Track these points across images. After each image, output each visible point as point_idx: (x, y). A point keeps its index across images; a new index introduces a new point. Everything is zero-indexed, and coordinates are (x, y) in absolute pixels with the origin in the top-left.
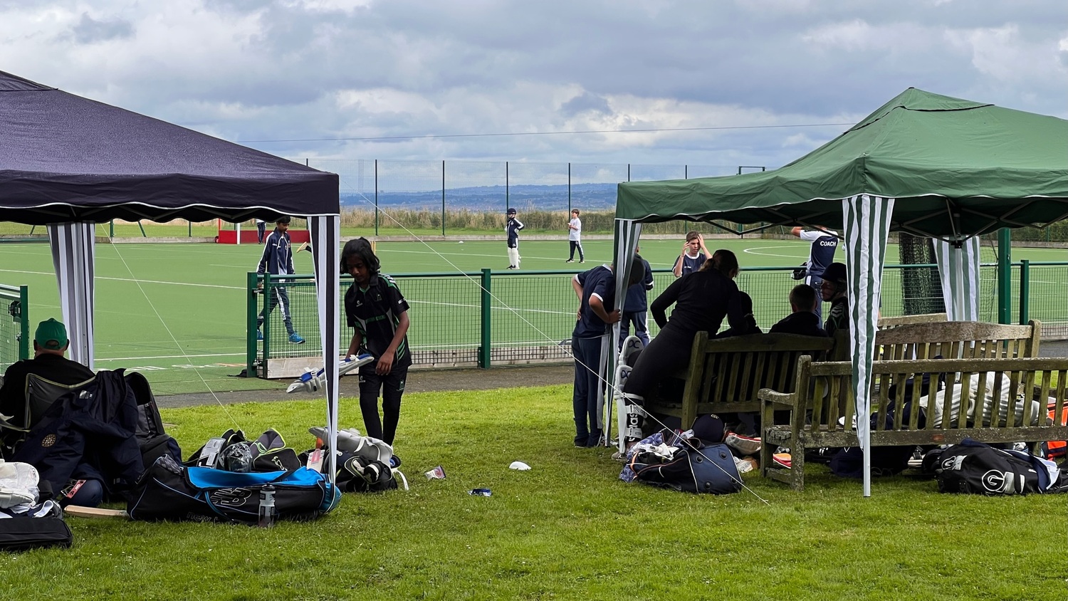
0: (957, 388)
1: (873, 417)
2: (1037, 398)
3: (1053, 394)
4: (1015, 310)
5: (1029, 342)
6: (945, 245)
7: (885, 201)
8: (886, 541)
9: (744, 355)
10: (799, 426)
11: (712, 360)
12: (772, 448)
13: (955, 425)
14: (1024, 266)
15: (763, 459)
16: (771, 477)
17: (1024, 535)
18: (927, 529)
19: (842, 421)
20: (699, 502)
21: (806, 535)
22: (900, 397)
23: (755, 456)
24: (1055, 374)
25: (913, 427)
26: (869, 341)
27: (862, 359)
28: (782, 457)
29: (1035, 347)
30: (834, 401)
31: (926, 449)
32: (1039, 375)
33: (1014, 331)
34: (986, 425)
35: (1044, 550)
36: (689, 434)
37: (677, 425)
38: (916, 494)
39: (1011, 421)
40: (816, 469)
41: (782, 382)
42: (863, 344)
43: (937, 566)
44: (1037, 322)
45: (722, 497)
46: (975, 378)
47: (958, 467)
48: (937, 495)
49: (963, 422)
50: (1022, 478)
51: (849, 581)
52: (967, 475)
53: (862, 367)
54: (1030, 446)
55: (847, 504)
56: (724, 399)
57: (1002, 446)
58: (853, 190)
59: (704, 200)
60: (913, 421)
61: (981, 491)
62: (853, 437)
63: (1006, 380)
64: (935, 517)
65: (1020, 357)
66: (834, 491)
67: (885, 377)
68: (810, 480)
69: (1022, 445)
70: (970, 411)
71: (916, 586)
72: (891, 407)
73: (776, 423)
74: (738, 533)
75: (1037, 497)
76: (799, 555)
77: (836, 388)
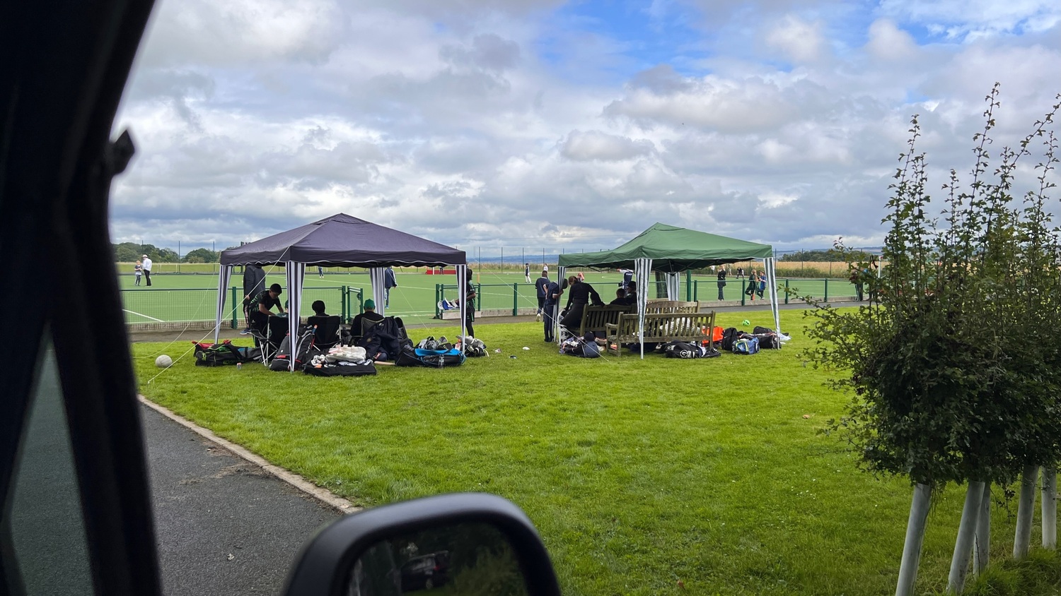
0: (672, 323)
1: (644, 332)
2: (699, 326)
3: (704, 325)
4: (692, 297)
5: (697, 308)
6: (669, 275)
7: (649, 260)
8: (648, 374)
9: (601, 312)
10: (619, 336)
11: (590, 313)
12: (610, 343)
13: (672, 335)
14: (695, 282)
15: (608, 346)
16: (610, 353)
17: (694, 372)
18: (662, 370)
19: (634, 334)
20: (586, 361)
21: (622, 372)
22: (653, 326)
23: (605, 345)
25: (658, 336)
26: (643, 307)
28: (613, 346)
29: (698, 309)
30: (631, 327)
31: (662, 343)
32: (699, 318)
33: (692, 304)
34: (682, 335)
35: (700, 377)
36: (583, 338)
37: (578, 335)
38: (658, 358)
39: (690, 334)
40: (625, 350)
41: (614, 320)
43: (665, 382)
44: (699, 301)
45: (593, 359)
46: (678, 320)
47: (672, 349)
48: (665, 359)
49: (674, 334)
50: (694, 353)
52: (676, 352)
53: (641, 316)
54: (697, 342)
55: (635, 362)
56: (594, 326)
57: (687, 342)
58: (638, 257)
59: (588, 260)
60: (658, 334)
61: (680, 357)
62: (637, 339)
63: (689, 320)
65: (694, 313)
66: (631, 357)
67: (648, 319)
68: (623, 354)
69: (694, 342)
70: (676, 331)
72: (650, 329)
73: (612, 334)
75: (699, 359)
76: (619, 379)
77: (632, 323)
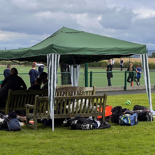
0: (76, 103)
2: (95, 105)
3: (99, 104)
4: (89, 84)
6: (72, 67)
7: (58, 55)
12: (29, 119)
13: (75, 113)
14: (91, 73)
18: (68, 139)
20: (10, 133)
21: (38, 141)
23: (24, 121)
24: (99, 99)
27: (52, 96)
33: (89, 89)
34: (83, 112)
36: (7, 116)
42: (52, 92)
43: (71, 148)
44: (95, 86)
45: (16, 132)
47: (76, 123)
49: (77, 112)
50: (91, 125)
51: (49, 152)
52: (78, 125)
53: (52, 98)
54: (93, 118)
55: (48, 133)
56: (16, 107)
59: (11, 55)
61: (81, 129)
62: (49, 116)
63: (87, 101)
64: (70, 136)
66: (45, 130)
67: (57, 101)
69: (91, 117)
71: (66, 153)
74: (20, 141)
77: (45, 104)
